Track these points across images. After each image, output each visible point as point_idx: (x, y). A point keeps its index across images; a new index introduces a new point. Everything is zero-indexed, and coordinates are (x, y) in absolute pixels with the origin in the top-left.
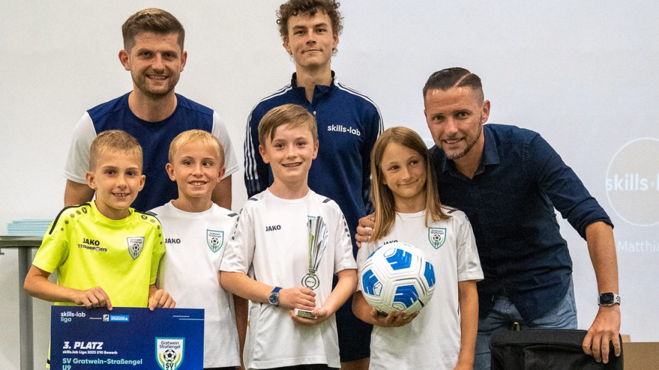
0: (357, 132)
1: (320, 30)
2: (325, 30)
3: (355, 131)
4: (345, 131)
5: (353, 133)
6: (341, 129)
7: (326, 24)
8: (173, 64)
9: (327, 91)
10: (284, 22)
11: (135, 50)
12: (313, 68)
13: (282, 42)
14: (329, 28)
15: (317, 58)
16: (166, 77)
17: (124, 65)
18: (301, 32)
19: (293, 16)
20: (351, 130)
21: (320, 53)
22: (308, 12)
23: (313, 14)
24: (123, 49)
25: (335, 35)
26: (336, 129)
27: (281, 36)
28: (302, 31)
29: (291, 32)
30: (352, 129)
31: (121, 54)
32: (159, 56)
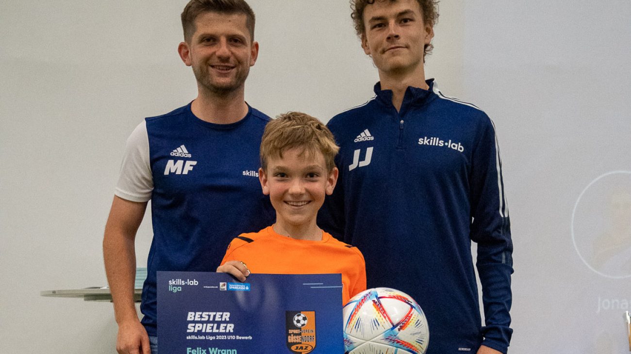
0: (459, 147)
1: (406, 20)
2: (411, 20)
3: (456, 145)
4: (442, 145)
6: (437, 142)
7: (412, 12)
12: (397, 71)
15: (403, 58)
18: (380, 25)
19: (369, 5)
20: (450, 144)
26: (429, 142)
28: (381, 23)
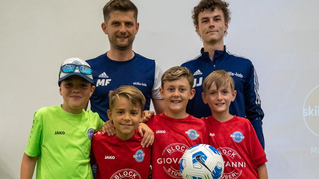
1: (217, 20)
2: (220, 20)
3: (239, 75)
4: (233, 75)
5: (238, 76)
7: (220, 16)
8: (131, 29)
9: (222, 53)
10: (196, 17)
11: (110, 22)
13: (195, 29)
14: (223, 19)
16: (127, 37)
17: (104, 32)
18: (205, 21)
19: (201, 12)
21: (217, 33)
22: (210, 9)
23: (213, 10)
24: (104, 22)
25: (226, 23)
27: (194, 25)
28: (206, 20)
29: (200, 22)
30: (237, 74)
31: (103, 25)
32: (123, 24)
